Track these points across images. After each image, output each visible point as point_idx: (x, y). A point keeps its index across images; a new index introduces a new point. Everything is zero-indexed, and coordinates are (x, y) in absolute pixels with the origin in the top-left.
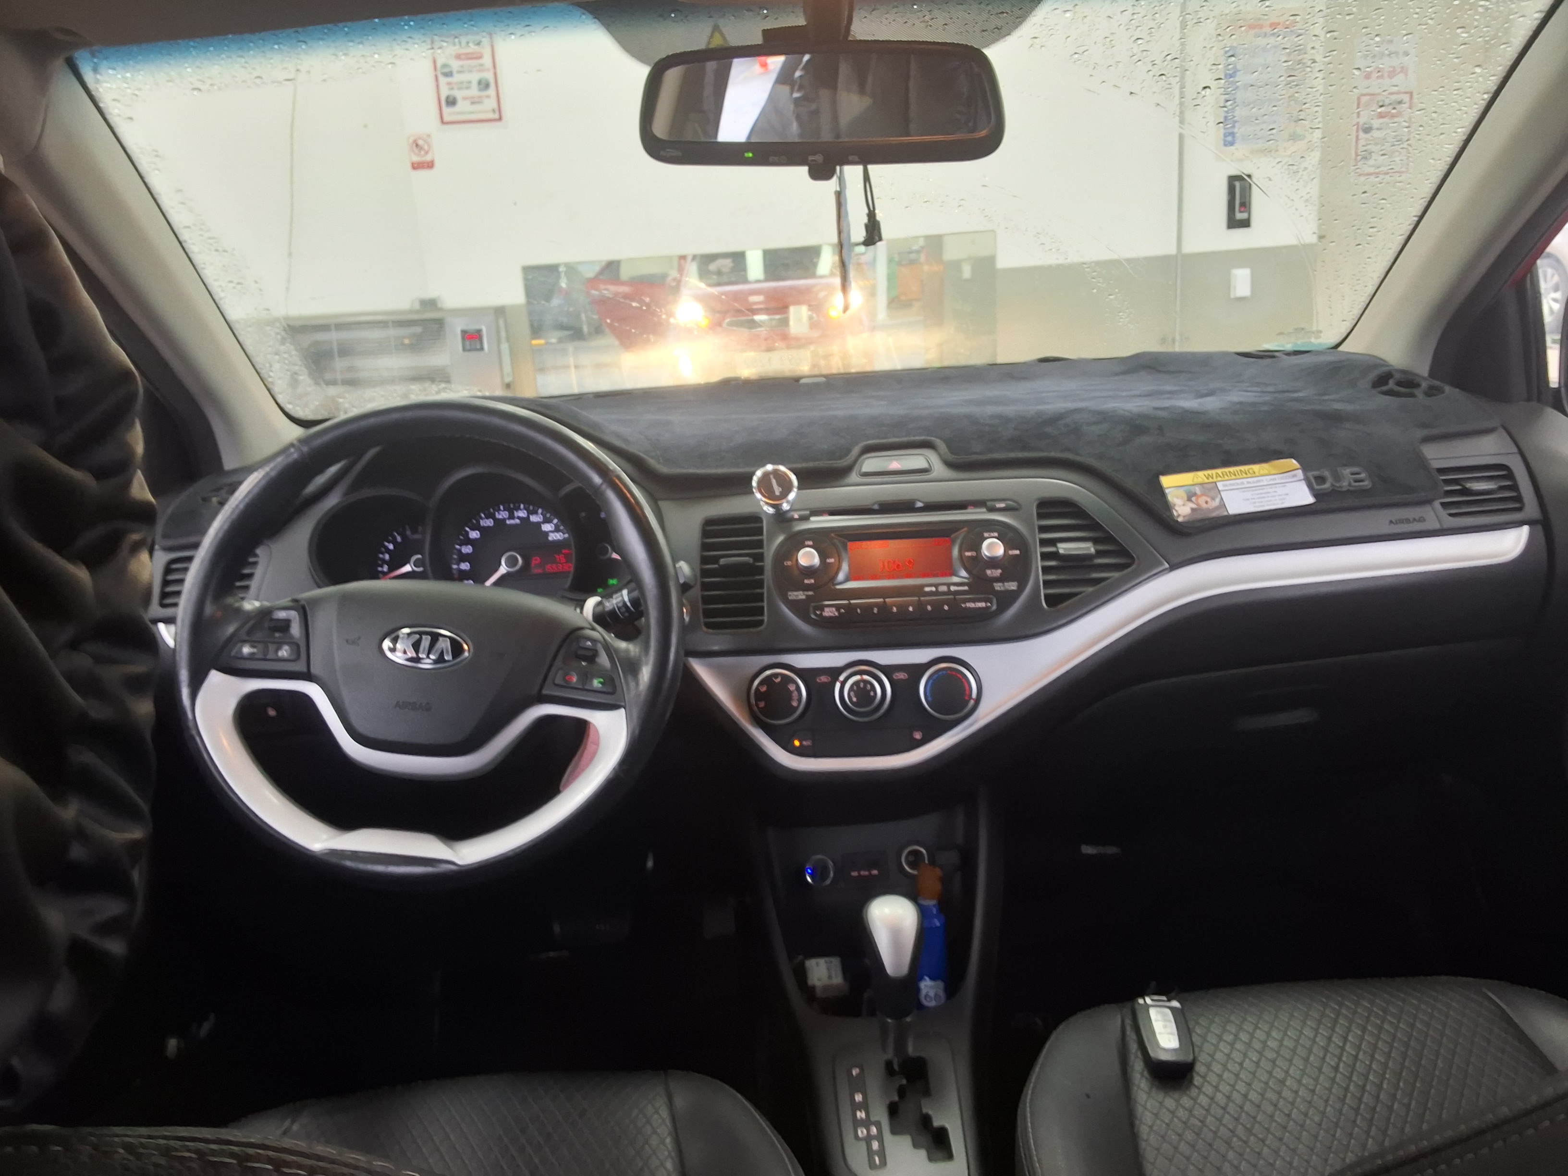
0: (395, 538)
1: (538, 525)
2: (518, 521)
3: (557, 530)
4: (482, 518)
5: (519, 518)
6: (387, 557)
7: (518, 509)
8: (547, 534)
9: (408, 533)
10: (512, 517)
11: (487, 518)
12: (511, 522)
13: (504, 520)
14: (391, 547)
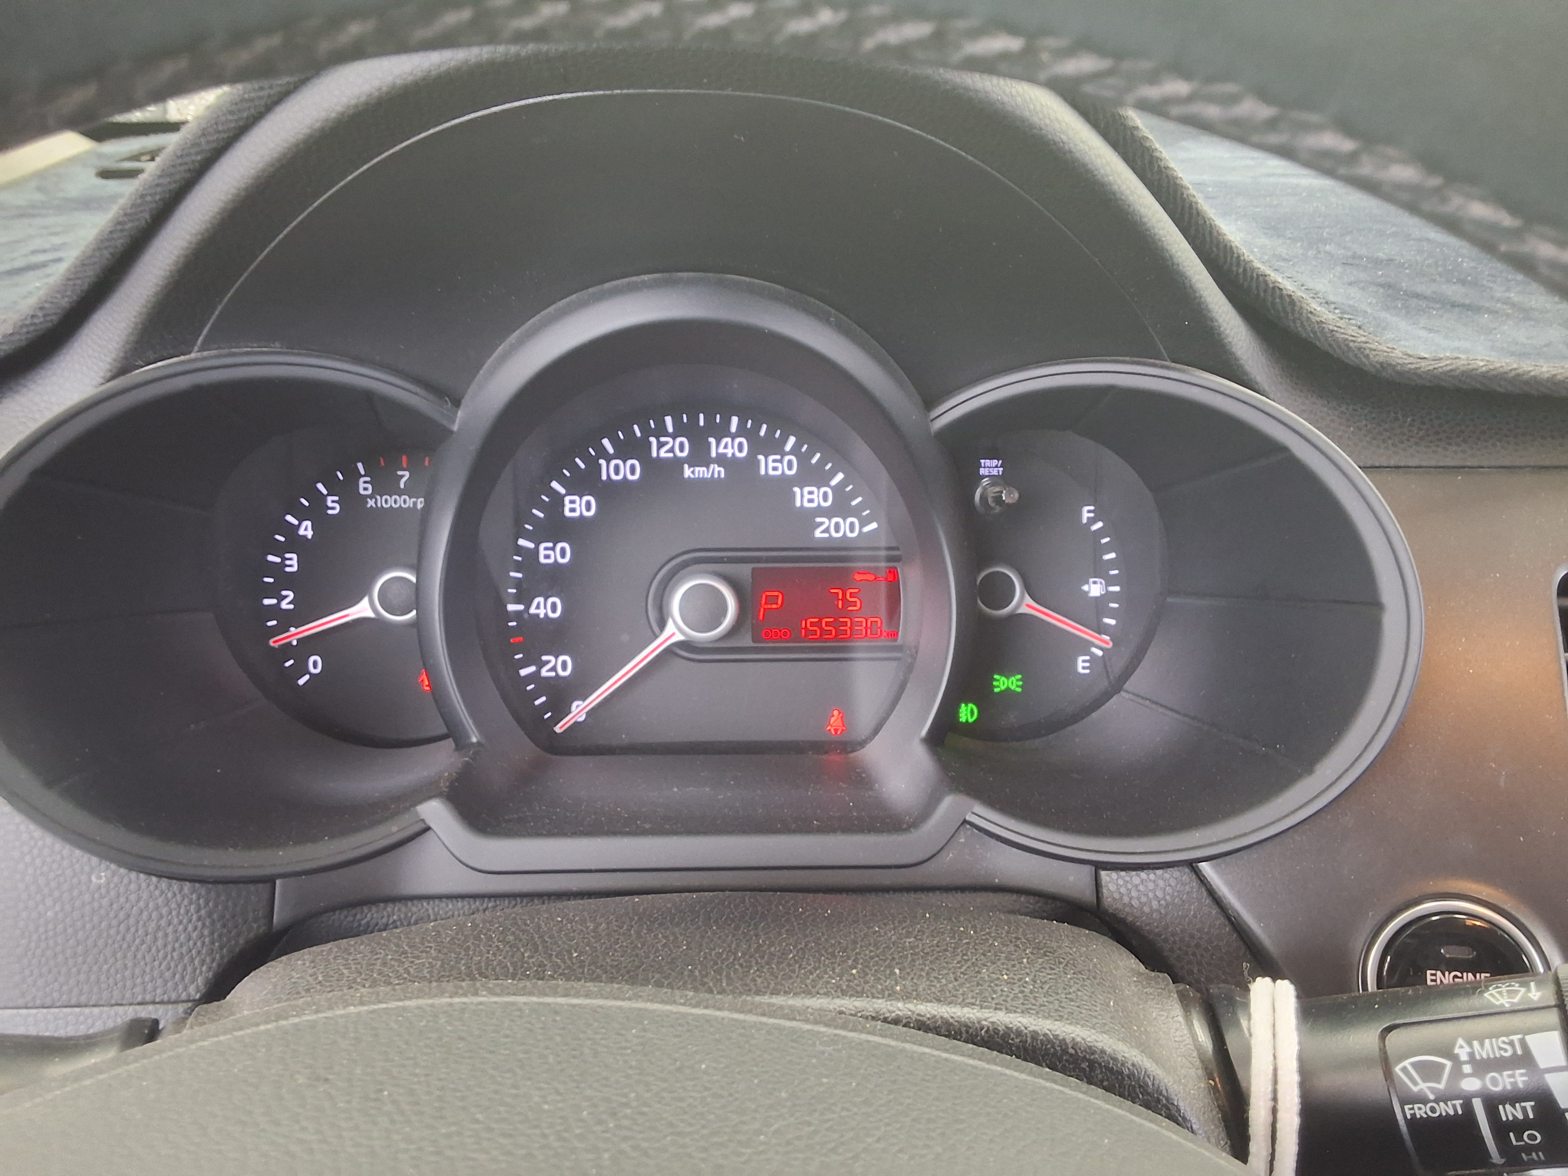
0: (319, 501)
1: (784, 485)
2: (718, 471)
3: (840, 508)
4: (602, 453)
5: (721, 460)
6: (293, 563)
7: (722, 432)
8: (809, 517)
9: (364, 487)
10: (700, 456)
11: (623, 452)
12: (701, 472)
13: (676, 464)
14: (306, 530)
